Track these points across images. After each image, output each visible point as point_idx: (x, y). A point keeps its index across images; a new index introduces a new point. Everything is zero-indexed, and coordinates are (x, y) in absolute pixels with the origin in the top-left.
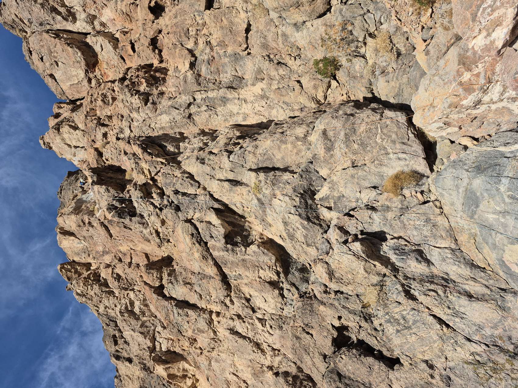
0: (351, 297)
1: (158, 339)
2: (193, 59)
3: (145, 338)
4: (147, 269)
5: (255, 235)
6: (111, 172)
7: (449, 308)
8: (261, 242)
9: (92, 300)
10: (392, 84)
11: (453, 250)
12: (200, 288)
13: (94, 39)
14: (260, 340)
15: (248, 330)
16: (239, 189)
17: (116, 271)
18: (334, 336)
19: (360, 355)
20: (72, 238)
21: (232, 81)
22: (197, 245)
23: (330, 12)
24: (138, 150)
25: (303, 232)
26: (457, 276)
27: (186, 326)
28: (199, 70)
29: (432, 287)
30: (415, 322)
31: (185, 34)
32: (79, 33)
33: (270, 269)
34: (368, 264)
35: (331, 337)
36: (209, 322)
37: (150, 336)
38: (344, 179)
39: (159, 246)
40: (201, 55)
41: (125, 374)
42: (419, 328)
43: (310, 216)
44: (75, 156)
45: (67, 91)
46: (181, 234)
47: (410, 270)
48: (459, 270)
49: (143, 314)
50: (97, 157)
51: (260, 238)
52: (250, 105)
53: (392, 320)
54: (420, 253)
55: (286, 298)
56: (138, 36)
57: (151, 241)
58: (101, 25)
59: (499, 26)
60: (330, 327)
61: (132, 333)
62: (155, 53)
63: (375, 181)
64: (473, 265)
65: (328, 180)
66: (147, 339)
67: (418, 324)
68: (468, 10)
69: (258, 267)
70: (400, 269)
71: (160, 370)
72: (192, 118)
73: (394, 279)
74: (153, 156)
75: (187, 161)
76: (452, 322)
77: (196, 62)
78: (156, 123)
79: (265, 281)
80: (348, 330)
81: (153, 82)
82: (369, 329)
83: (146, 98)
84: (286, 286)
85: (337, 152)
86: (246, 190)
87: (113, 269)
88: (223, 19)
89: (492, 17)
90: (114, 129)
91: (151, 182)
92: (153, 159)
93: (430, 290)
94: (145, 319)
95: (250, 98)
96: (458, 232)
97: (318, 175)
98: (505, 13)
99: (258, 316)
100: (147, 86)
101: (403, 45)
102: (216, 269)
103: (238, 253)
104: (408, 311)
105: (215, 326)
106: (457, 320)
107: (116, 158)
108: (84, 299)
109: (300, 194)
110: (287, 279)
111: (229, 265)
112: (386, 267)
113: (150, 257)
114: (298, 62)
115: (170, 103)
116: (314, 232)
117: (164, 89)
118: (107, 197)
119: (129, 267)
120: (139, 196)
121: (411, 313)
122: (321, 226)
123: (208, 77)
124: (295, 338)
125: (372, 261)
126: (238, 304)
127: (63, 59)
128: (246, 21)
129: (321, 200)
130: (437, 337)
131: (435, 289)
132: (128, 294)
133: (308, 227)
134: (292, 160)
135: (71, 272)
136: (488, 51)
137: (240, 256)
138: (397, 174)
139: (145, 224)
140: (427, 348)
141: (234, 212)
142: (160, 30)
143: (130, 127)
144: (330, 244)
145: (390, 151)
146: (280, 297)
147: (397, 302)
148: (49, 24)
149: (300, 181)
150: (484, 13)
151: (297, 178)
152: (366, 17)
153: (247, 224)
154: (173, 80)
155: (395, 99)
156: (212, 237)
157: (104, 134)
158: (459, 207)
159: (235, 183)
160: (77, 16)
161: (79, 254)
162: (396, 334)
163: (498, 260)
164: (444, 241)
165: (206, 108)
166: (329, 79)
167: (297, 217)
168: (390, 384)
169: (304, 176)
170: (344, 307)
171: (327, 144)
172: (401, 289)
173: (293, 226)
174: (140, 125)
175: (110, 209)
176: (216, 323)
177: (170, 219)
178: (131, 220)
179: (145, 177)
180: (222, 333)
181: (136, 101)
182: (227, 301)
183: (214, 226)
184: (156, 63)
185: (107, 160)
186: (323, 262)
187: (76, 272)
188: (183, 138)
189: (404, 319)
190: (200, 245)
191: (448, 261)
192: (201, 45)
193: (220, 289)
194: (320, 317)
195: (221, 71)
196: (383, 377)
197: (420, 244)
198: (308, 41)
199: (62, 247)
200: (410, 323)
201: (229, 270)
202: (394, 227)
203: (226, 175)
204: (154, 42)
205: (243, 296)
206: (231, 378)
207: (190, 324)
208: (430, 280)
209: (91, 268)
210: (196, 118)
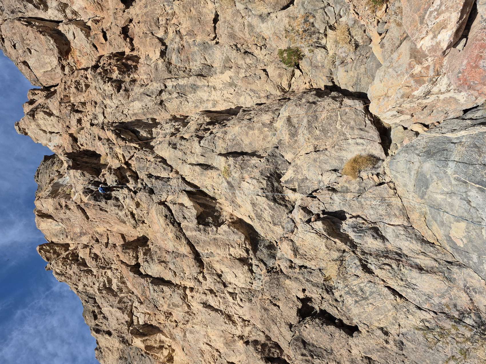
0: (314, 271)
1: (135, 314)
2: (164, 47)
3: (123, 313)
4: (123, 249)
5: (225, 215)
6: (86, 156)
7: (402, 280)
8: (232, 222)
9: (71, 279)
10: (351, 73)
11: (405, 227)
12: (174, 266)
13: (66, 27)
14: (231, 312)
15: (220, 303)
16: (209, 172)
17: (93, 251)
18: (299, 307)
19: (322, 324)
20: (50, 220)
21: (202, 69)
22: (171, 226)
23: (293, 5)
24: (112, 136)
25: (270, 212)
26: (409, 251)
27: (162, 301)
28: (170, 58)
29: (387, 261)
30: (372, 293)
31: (155, 23)
32: (51, 21)
33: (239, 247)
34: (329, 241)
35: (296, 308)
36: (183, 297)
37: (128, 311)
38: (307, 163)
39: (135, 227)
40: (171, 44)
41: (105, 346)
42: (375, 299)
43: (276, 197)
44: (50, 141)
45: (41, 78)
46: (156, 215)
47: (367, 246)
48: (411, 245)
49: (121, 290)
50: (71, 142)
51: (230, 218)
52: (219, 93)
53: (351, 292)
54: (376, 230)
55: (255, 273)
56: (109, 24)
57: (126, 222)
58: (72, 14)
59: (444, 29)
60: (295, 299)
61: (111, 308)
62: (127, 42)
63: (335, 164)
64: (423, 241)
65: (293, 164)
66: (125, 314)
67: (374, 295)
68: (416, 13)
69: (228, 245)
70: (358, 245)
71: (138, 342)
72: (164, 104)
73: (353, 254)
74: (127, 142)
75: (160, 146)
76: (405, 292)
77: (166, 51)
78: (129, 109)
79: (235, 258)
80: (311, 302)
81: (125, 70)
82: (330, 300)
83: (118, 85)
84: (254, 262)
85: (301, 138)
86: (217, 173)
87: (90, 249)
88: (192, 9)
89: (438, 20)
90: (88, 115)
91: (125, 167)
92: (127, 144)
93: (385, 264)
94: (122, 295)
95: (219, 86)
96: (410, 211)
97: (284, 160)
98: (450, 17)
99: (229, 290)
100: (119, 74)
101: (360, 37)
102: (189, 248)
103: (210, 233)
104: (365, 283)
105: (189, 301)
106: (409, 291)
107: (91, 143)
108: (63, 278)
109: (267, 177)
110: (255, 256)
111: (201, 244)
112: (346, 244)
113: (126, 238)
114: (264, 51)
115: (142, 90)
116: (280, 212)
117: (136, 76)
118: (82, 181)
119: (106, 247)
120: (114, 180)
121: (368, 285)
122: (286, 206)
123: (179, 65)
124: (263, 310)
125: (332, 239)
126: (211, 280)
127: (36, 46)
128: (214, 12)
129: (286, 182)
130: (392, 307)
131: (390, 263)
132: (105, 272)
133: (275, 208)
134: (259, 145)
135: (50, 253)
136: (434, 51)
137: (212, 236)
138: (355, 158)
139: (120, 207)
140: (383, 316)
141: (205, 195)
142: (130, 19)
143: (103, 113)
144: (295, 223)
145: (349, 136)
146: (249, 272)
147: (355, 275)
148: (21, 12)
149: (267, 165)
150: (431, 16)
151: (264, 162)
152: (326, 10)
153: (218, 205)
154: (144, 68)
155: (353, 88)
156: (185, 218)
157: (78, 120)
158: (411, 187)
159: (206, 167)
160: (49, 4)
161: (57, 236)
162: (355, 304)
163: (445, 236)
164: (398, 219)
165: (177, 95)
166: (293, 68)
167: (265, 199)
168: (349, 349)
169: (270, 160)
170: (307, 280)
171: (291, 130)
172: (359, 263)
173: (261, 207)
174: (114, 111)
175: (86, 192)
176: (189, 298)
177: (145, 201)
178: (106, 203)
179: (119, 162)
180: (196, 306)
181: (109, 88)
182: (200, 278)
183: (187, 207)
184: (128, 51)
185: (82, 145)
186: (288, 240)
187: (55, 252)
188: (155, 124)
189: (362, 290)
190: (174, 226)
191: (401, 237)
192: (171, 35)
193: (193, 266)
194: (286, 290)
195: (190, 59)
196: (343, 343)
197: (376, 222)
198: (272, 32)
199: (40, 229)
200: (368, 294)
201: (201, 249)
202: (353, 207)
203: (197, 159)
204: (125, 31)
205: (215, 272)
206: (205, 347)
207: (166, 299)
208: (385, 255)
209: (70, 248)
210: (167, 104)
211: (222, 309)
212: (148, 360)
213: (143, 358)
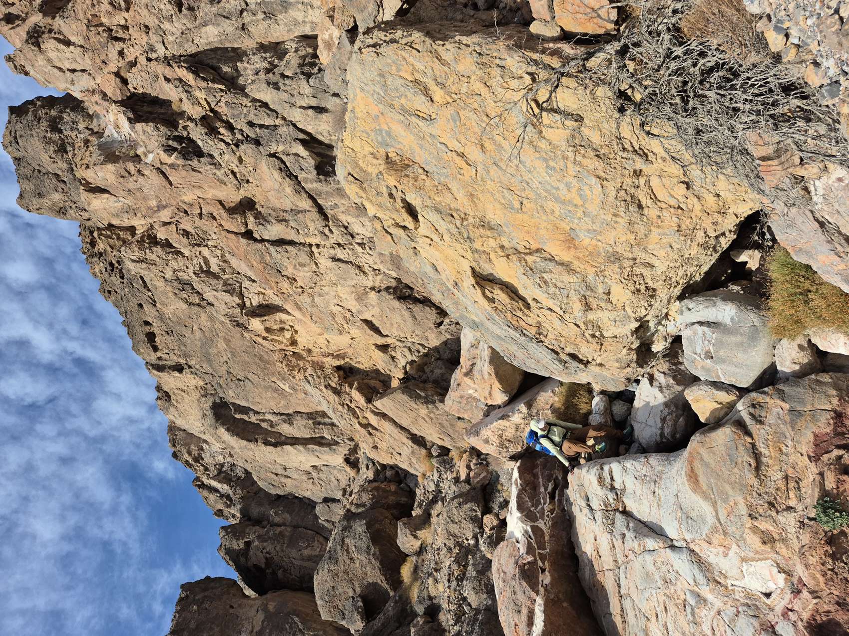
1: (246, 295)
3: (232, 296)
4: (229, 214)
12: (296, 223)
14: (361, 262)
15: (349, 255)
16: (324, 116)
17: (181, 226)
20: (106, 195)
22: (288, 179)
24: (189, 77)
27: (286, 263)
36: (310, 254)
37: (237, 293)
39: (237, 189)
41: (174, 387)
44: (73, 84)
46: (267, 170)
49: (224, 271)
50: (120, 85)
61: (215, 293)
66: (234, 296)
71: (256, 324)
72: (247, 29)
74: (209, 82)
75: (253, 86)
78: (200, 37)
83: (178, 1)
86: (331, 116)
87: (176, 225)
90: (134, 45)
91: (212, 115)
92: (209, 86)
94: (226, 276)
99: (357, 241)
102: (311, 202)
103: (332, 182)
105: (316, 258)
107: (150, 86)
111: (324, 196)
113: (226, 204)
118: (157, 137)
119: (201, 219)
120: (203, 133)
126: (337, 233)
132: (200, 252)
135: (113, 239)
137: (334, 185)
139: (217, 165)
141: (321, 143)
143: (163, 42)
153: (334, 152)
156: (302, 169)
157: (119, 51)
159: (320, 110)
161: (118, 216)
165: (263, 16)
174: (178, 40)
175: (168, 150)
176: (316, 255)
177: (250, 155)
178: (199, 161)
179: (202, 108)
180: (324, 263)
181: (166, 6)
182: (327, 231)
183: (302, 157)
185: (135, 88)
187: (119, 238)
188: (239, 55)
190: (290, 179)
193: (318, 220)
199: (92, 209)
201: (324, 201)
203: (309, 102)
205: (341, 224)
206: (336, 309)
207: (291, 259)
209: (137, 232)
210: (252, 29)
211: (351, 260)
212: (250, 383)
213: (241, 383)
